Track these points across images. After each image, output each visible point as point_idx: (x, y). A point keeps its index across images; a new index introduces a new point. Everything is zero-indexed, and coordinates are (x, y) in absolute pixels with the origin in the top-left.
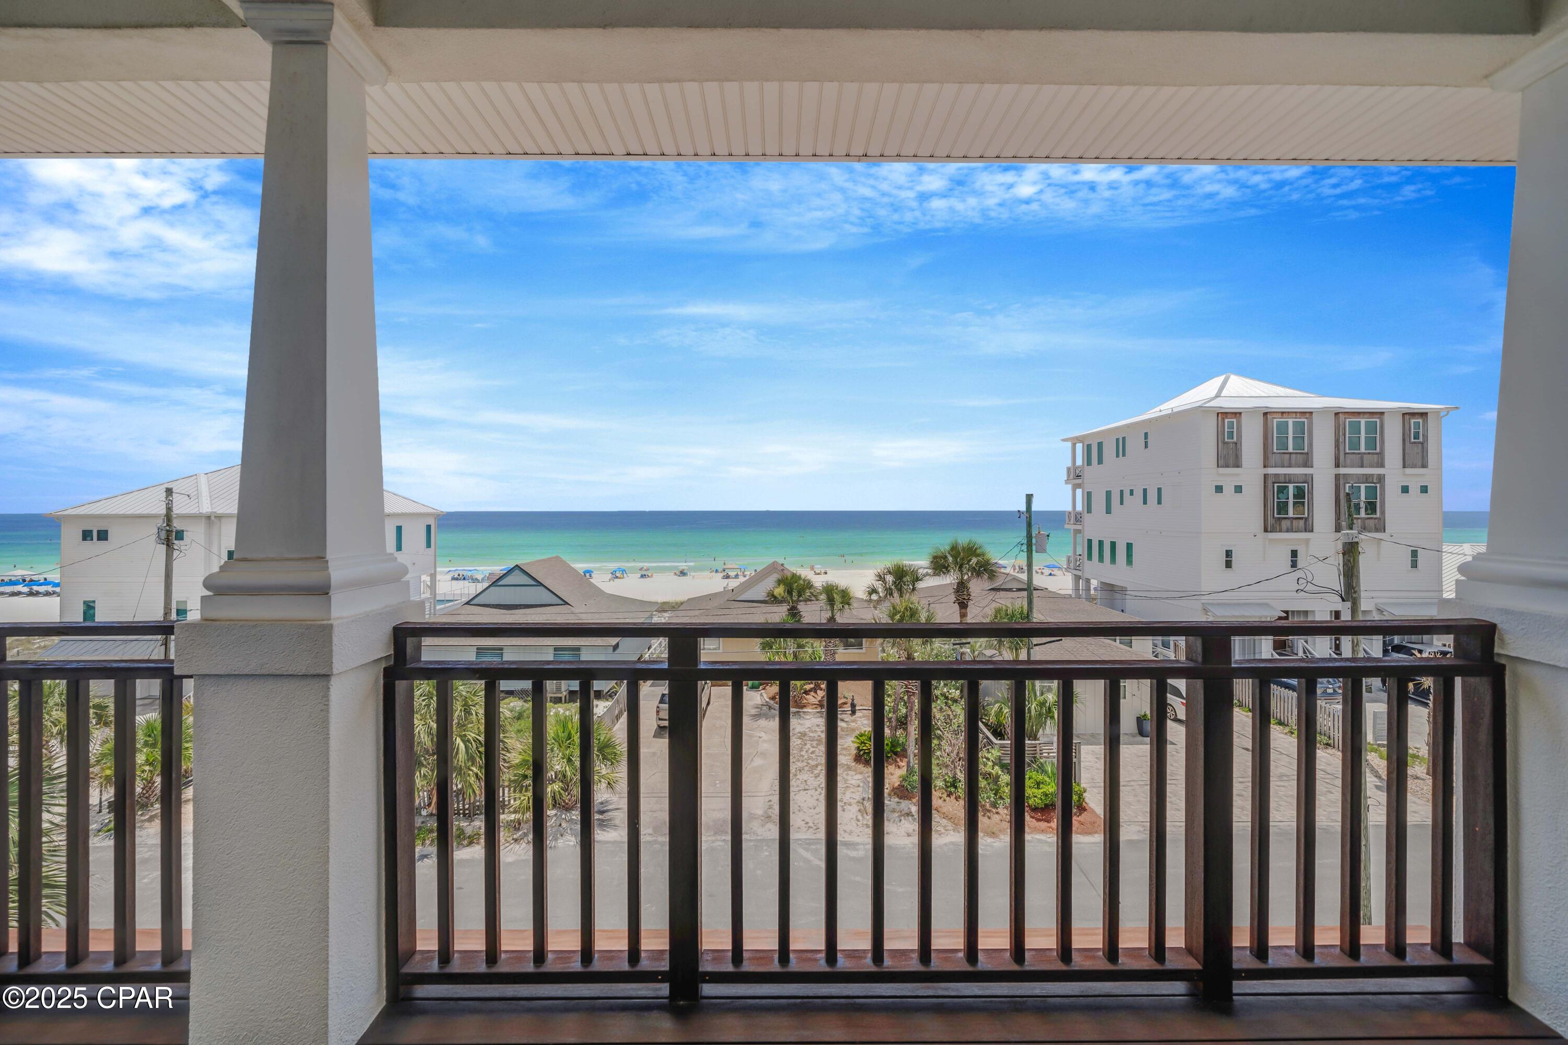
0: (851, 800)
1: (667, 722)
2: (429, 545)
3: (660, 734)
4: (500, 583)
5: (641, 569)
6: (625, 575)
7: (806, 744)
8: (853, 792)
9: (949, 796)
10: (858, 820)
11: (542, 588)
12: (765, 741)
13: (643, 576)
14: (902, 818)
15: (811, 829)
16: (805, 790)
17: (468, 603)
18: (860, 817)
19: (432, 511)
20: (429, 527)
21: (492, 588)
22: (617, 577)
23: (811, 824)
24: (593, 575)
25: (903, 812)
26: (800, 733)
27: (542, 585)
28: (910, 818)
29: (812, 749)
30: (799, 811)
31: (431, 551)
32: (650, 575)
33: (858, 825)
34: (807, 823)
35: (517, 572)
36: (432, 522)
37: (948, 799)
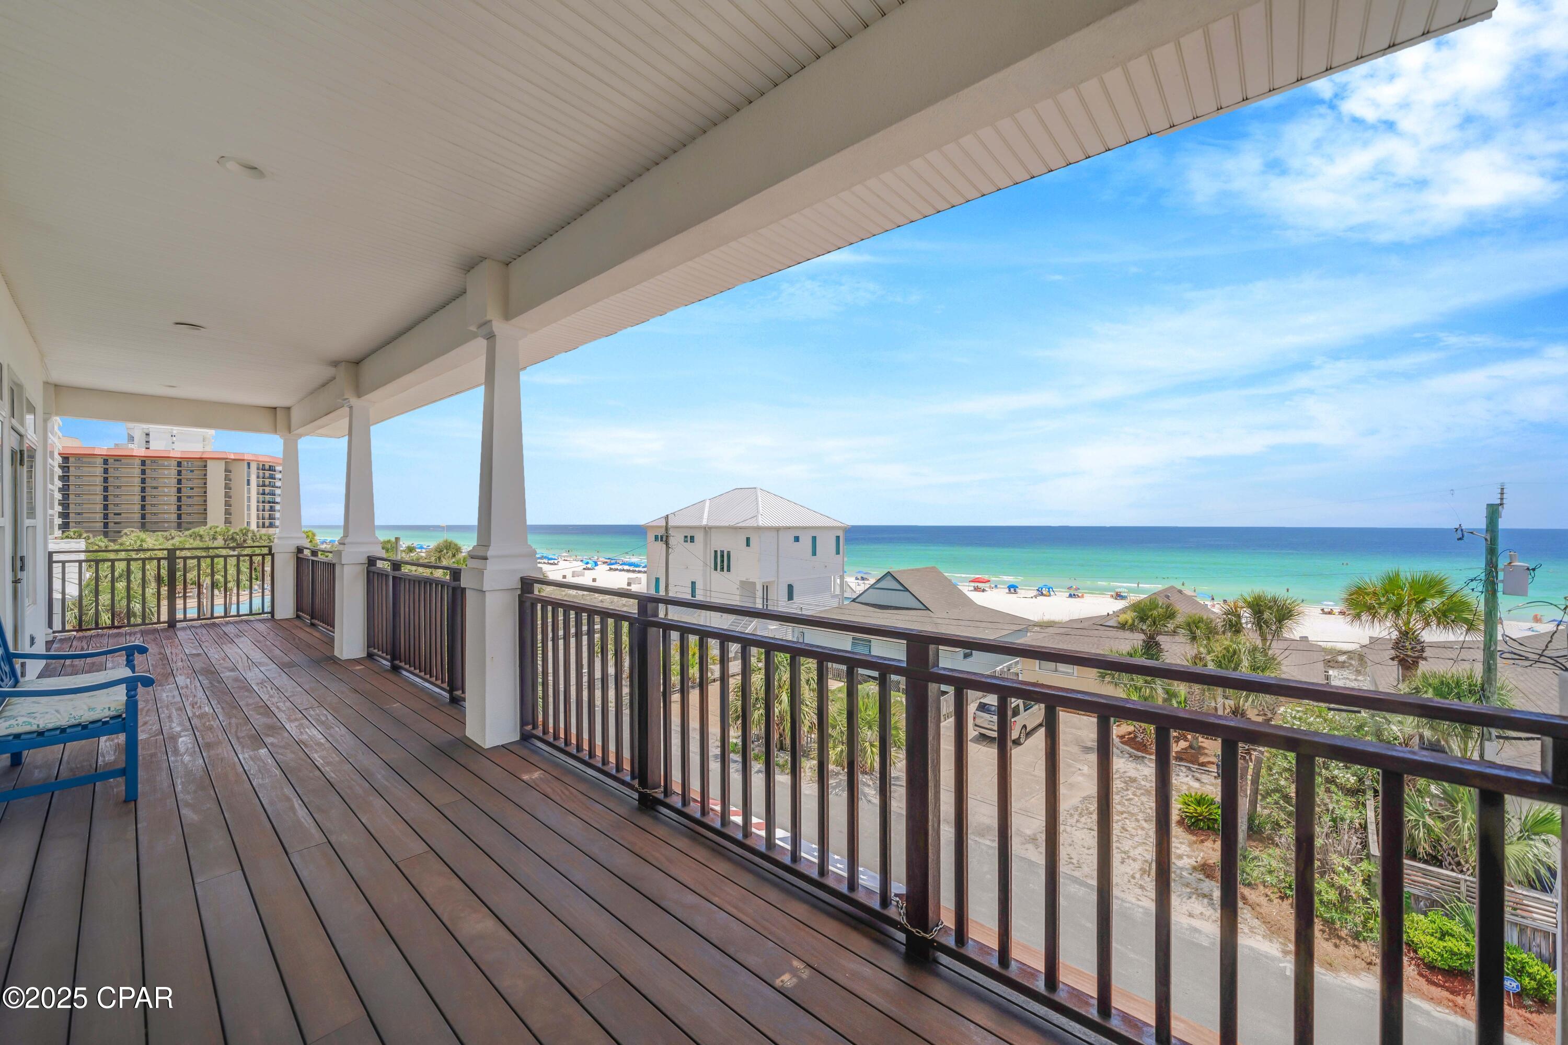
0: (1139, 857)
1: (996, 733)
2: (838, 552)
3: (978, 740)
4: (876, 586)
5: (1070, 588)
6: (1052, 593)
7: (1127, 790)
8: (1147, 850)
9: (1282, 898)
10: (1134, 878)
11: (908, 593)
12: (1083, 775)
13: (1070, 596)
14: (1194, 896)
15: (1071, 865)
16: (1090, 829)
17: (854, 600)
18: (1138, 876)
19: (840, 525)
20: (838, 538)
21: (870, 590)
22: (1042, 594)
23: (1074, 861)
24: (1017, 590)
25: (1200, 891)
26: (1130, 777)
27: (907, 590)
28: (1206, 901)
29: (1131, 796)
30: (1070, 845)
31: (840, 557)
32: (1080, 595)
33: (1129, 881)
34: (1071, 858)
35: (889, 578)
36: (841, 534)
37: (1276, 901)
